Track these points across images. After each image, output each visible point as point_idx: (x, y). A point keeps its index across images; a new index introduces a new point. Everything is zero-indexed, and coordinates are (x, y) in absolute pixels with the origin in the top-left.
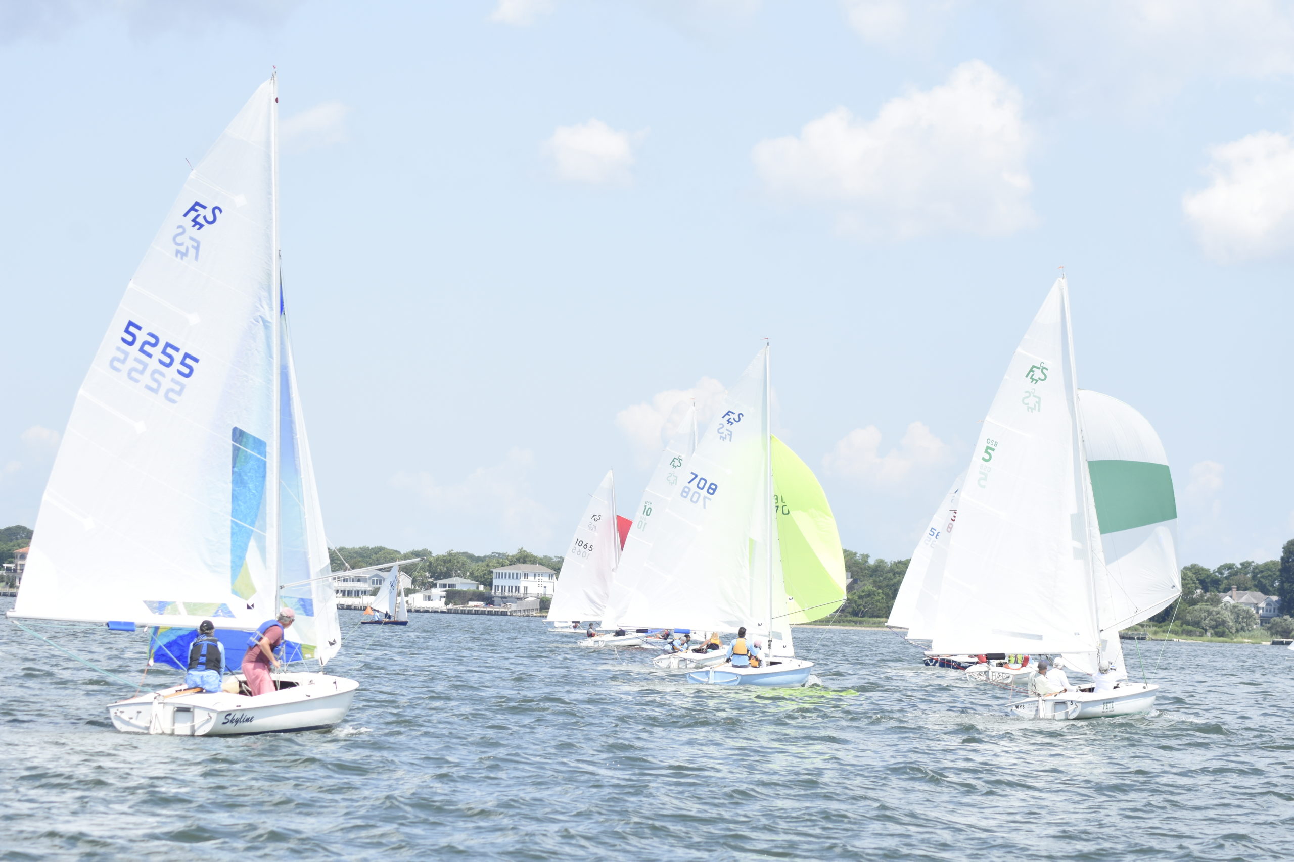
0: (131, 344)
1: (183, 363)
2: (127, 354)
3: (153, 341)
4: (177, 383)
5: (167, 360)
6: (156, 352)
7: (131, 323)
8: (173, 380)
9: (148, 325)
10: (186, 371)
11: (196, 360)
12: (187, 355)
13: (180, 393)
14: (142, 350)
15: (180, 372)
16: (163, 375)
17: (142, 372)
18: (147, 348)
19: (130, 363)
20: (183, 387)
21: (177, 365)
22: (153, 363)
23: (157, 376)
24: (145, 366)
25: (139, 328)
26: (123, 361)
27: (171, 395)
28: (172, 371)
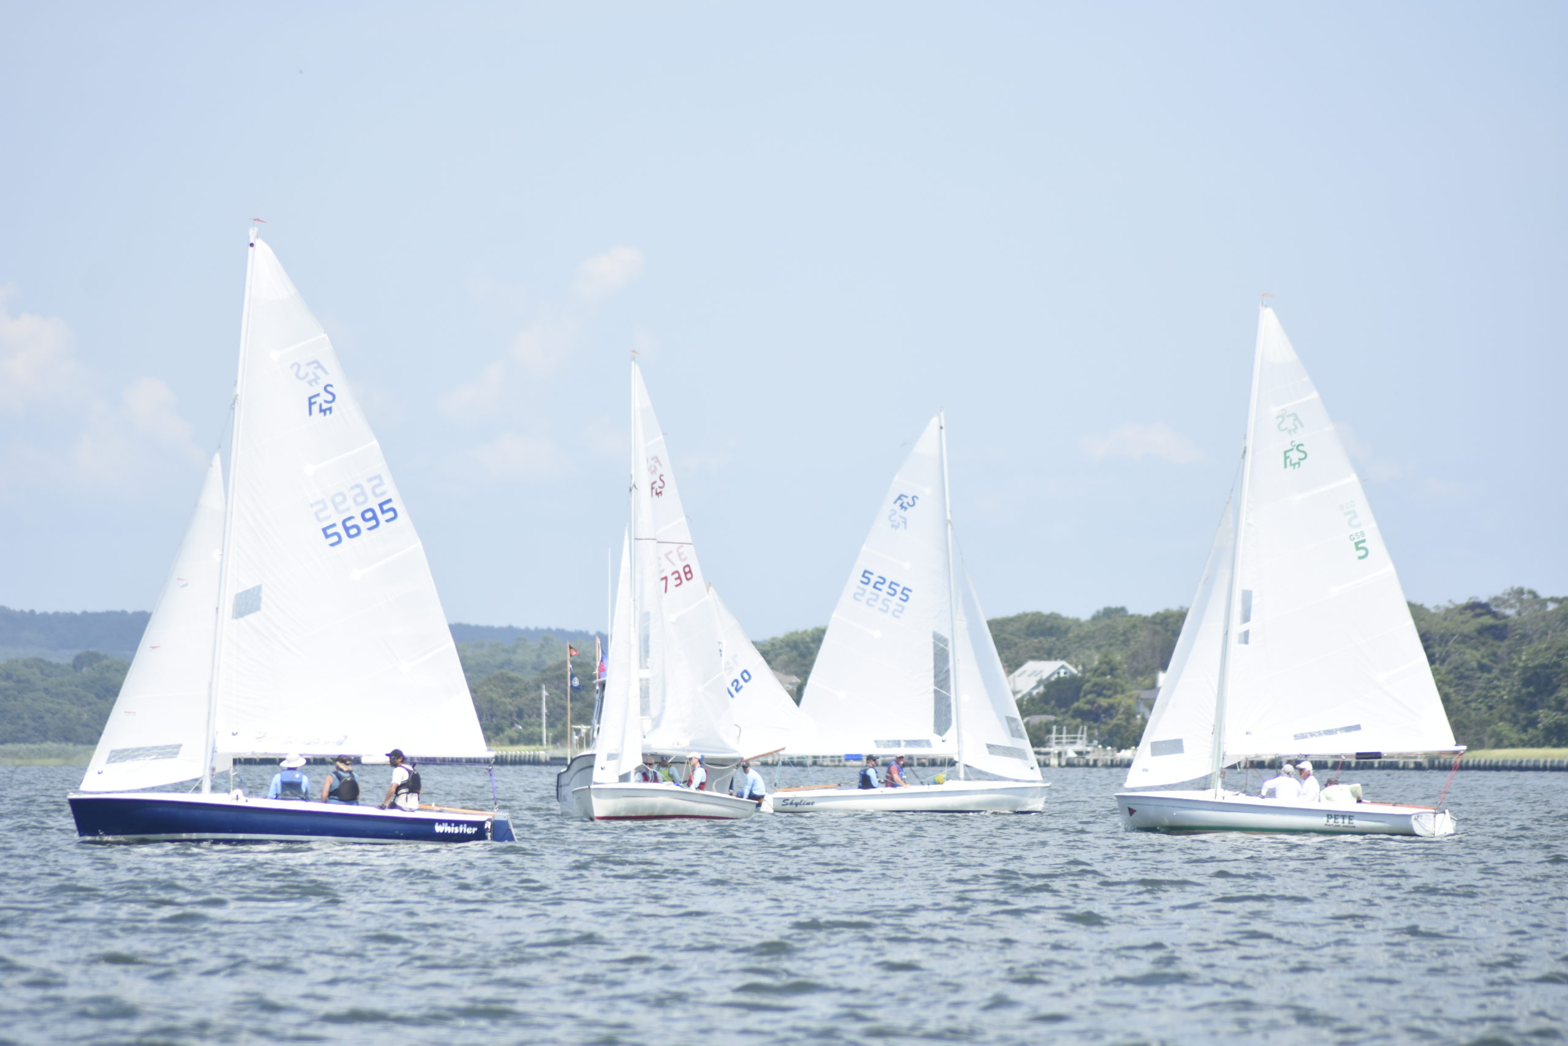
0: (867, 584)
1: (902, 593)
2: (864, 590)
3: (882, 581)
4: (900, 606)
5: (892, 592)
6: (885, 587)
7: (866, 571)
8: (897, 604)
9: (878, 572)
10: (905, 598)
11: (910, 590)
12: (905, 588)
13: (901, 612)
14: (875, 587)
15: (901, 599)
16: (889, 601)
17: (876, 600)
18: (878, 586)
19: (868, 595)
20: (903, 608)
21: (899, 594)
22: (883, 594)
23: (886, 602)
24: (878, 596)
25: (871, 574)
26: (862, 595)
27: (896, 613)
28: (896, 599)
